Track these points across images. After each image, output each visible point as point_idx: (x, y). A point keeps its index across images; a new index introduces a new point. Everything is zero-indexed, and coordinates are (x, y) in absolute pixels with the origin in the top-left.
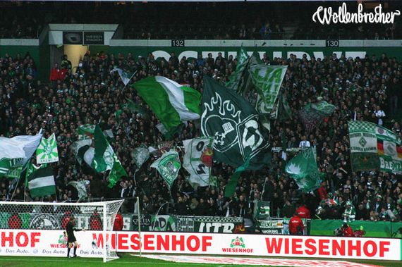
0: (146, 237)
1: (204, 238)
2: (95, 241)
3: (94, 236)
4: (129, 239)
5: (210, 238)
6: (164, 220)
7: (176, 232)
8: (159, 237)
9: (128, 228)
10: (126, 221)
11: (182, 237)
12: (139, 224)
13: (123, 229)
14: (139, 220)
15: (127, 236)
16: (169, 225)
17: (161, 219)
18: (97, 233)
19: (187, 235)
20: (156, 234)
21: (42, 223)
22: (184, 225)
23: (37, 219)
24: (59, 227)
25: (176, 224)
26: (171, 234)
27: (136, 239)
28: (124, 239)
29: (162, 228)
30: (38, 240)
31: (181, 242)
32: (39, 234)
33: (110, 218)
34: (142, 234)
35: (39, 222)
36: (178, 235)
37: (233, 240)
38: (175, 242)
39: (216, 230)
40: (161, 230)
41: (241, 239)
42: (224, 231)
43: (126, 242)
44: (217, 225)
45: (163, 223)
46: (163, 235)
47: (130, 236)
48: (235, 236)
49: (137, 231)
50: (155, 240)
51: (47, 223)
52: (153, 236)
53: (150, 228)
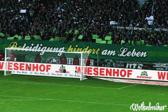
0: (101, 69)
1: (128, 71)
2: (77, 70)
3: (76, 68)
4: (92, 70)
5: (131, 71)
6: (110, 62)
7: (115, 67)
8: (107, 70)
9: (92, 65)
10: (92, 61)
11: (118, 70)
12: (98, 63)
13: (90, 65)
14: (98, 61)
15: (92, 68)
16: (112, 64)
17: (108, 61)
18: (78, 66)
19: (120, 69)
20: (105, 68)
21: (52, 61)
22: (119, 64)
23: (50, 59)
24: (59, 63)
25: (115, 64)
26: (112, 68)
27: (96, 70)
28: (90, 70)
29: (108, 65)
30: (50, 69)
31: (117, 72)
32: (50, 66)
33: (84, 60)
34: (99, 68)
35: (50, 60)
36: (116, 69)
37: (142, 72)
38: (114, 72)
39: (134, 67)
40: (108, 66)
41: (146, 72)
42: (138, 68)
43: (91, 71)
44: (135, 65)
45: (109, 63)
46: (109, 69)
47: (93, 69)
48: (143, 71)
49: (97, 66)
50: (105, 71)
51: (54, 61)
52: (104, 69)
53: (103, 65)
